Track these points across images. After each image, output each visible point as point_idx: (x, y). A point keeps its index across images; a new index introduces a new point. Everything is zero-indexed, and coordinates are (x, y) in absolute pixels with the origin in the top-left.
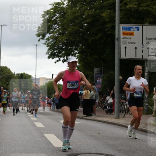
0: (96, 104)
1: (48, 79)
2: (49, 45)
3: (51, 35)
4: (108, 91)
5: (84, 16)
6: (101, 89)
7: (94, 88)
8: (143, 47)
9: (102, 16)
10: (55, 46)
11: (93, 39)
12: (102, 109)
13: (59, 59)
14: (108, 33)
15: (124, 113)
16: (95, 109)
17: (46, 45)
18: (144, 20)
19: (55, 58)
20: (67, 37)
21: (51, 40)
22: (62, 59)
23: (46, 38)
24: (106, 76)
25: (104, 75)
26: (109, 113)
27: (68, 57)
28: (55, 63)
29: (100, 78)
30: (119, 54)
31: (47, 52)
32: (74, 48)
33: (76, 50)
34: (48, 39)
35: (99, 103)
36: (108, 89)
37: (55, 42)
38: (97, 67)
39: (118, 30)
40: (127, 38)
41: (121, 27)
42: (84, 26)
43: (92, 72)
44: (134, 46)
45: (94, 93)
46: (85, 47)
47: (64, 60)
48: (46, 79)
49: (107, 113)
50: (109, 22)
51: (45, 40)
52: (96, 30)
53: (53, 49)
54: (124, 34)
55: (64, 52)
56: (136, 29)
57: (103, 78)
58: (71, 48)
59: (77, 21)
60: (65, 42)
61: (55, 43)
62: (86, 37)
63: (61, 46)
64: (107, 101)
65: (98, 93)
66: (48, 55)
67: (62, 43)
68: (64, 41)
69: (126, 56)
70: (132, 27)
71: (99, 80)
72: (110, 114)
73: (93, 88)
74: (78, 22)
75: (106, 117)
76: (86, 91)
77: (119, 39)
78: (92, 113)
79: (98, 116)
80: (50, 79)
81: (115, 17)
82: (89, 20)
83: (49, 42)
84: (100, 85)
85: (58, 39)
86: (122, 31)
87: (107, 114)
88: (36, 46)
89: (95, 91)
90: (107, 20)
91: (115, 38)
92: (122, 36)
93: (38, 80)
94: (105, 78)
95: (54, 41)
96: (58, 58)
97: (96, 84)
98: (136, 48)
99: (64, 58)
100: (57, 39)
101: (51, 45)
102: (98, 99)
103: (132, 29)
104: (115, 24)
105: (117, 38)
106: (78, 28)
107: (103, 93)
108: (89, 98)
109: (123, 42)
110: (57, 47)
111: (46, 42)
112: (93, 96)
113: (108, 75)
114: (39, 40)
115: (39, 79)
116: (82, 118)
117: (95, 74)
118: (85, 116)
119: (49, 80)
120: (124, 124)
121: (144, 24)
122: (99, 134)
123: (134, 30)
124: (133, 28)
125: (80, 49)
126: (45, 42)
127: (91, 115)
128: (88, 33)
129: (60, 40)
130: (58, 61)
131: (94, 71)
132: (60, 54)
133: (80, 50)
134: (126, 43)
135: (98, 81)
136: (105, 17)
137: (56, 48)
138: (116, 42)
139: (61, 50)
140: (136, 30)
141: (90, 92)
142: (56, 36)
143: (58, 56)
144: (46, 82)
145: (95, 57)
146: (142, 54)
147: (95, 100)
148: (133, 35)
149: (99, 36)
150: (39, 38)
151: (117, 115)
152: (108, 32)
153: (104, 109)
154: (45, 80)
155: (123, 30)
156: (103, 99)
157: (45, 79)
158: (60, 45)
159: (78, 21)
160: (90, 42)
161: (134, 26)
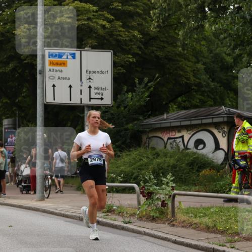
7: (3, 151)
8: (81, 85)
14: (26, 62)
16: (5, 186)
18: (83, 43)
29: (13, 135)
30: (43, 96)
35: (10, 176)
38: (7, 118)
39: (41, 57)
40: (56, 71)
44: (68, 83)
45: (2, 160)
54: (51, 63)
56: (70, 57)
69: (54, 100)
70: (64, 53)
71: (12, 138)
72: (27, 193)
77: (42, 72)
79: (9, 198)
86: (47, 59)
87: (22, 193)
89: (4, 157)
91: (36, 69)
92: (48, 67)
98: (70, 87)
102: (10, 169)
103: (65, 57)
105: (40, 71)
109: (49, 78)
112: (2, 165)
120: (51, 210)
121: (84, 48)
122: (11, 226)
123: (67, 58)
124: (66, 54)
131: (3, 124)
134: (54, 78)
135: (9, 140)
138: (39, 77)
140: (71, 58)
146: (81, 96)
147: (5, 171)
148: (66, 66)
151: (41, 195)
152: (25, 60)
153: (19, 186)
155: (49, 57)
161: (67, 51)
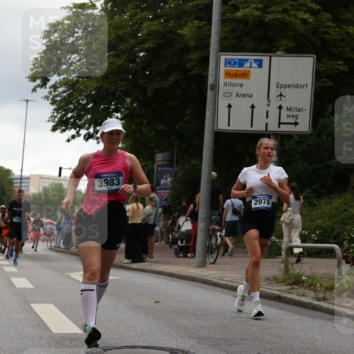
0: (155, 234)
1: (49, 179)
2: (57, 101)
3: (62, 77)
4: (184, 204)
5: (139, 35)
6: (169, 200)
7: (154, 197)
8: (268, 105)
9: (181, 35)
10: (71, 103)
11: (158, 86)
12: (168, 245)
13: (78, 132)
14: (193, 72)
15: (215, 255)
16: (152, 245)
17: (50, 101)
18: (275, 45)
19: (67, 131)
20: (97, 81)
21: (61, 90)
22: (83, 132)
23: (49, 84)
24: (182, 171)
25: (177, 169)
26: (181, 255)
27: (98, 128)
28: (68, 141)
29: (168, 176)
30: (214, 121)
31: (52, 116)
32: (113, 107)
33: (117, 113)
34: (55, 87)
35: (161, 232)
36: (184, 201)
37: (71, 93)
38: (162, 151)
39: (214, 65)
40: (234, 85)
41: (223, 58)
42: (139, 56)
43: (150, 162)
44: (250, 102)
45: (152, 211)
46: (138, 105)
47: (89, 134)
48: (46, 178)
49: (177, 254)
50: (196, 48)
51: (48, 90)
52: (165, 66)
53: (64, 111)
54: (228, 74)
55: (89, 116)
56: (254, 65)
57: (176, 176)
58: (106, 106)
59: (123, 47)
60: (93, 93)
61: (70, 95)
62: (141, 82)
63: (85, 102)
64: (180, 227)
65: (160, 210)
66: (51, 124)
67: (85, 96)
68: (91, 91)
69: (229, 125)
70: (247, 60)
71: (166, 179)
73: (151, 199)
74: (126, 48)
75: (176, 264)
76: (134, 204)
77: (215, 87)
78: (144, 256)
79: (157, 262)
80: (54, 179)
81: (210, 36)
82: (150, 44)
83: (57, 93)
84: (168, 191)
85: (78, 85)
86: (223, 69)
87: (178, 257)
88: (25, 102)
89: (154, 206)
90: (192, 44)
91: (207, 84)
92: (222, 80)
93: (27, 181)
94: (179, 175)
95: (69, 92)
96: (75, 129)
97: (158, 188)
98: (253, 107)
99: (88, 129)
100: (76, 88)
101: (61, 101)
102: (161, 223)
103: (247, 65)
104: (209, 52)
105: (212, 85)
106: (125, 61)
107: (173, 209)
108: (140, 222)
109: (224, 95)
110: (74, 104)
111: (50, 93)
112: (150, 217)
113: (186, 168)
114: (34, 90)
115: (28, 178)
116: (121, 267)
117: (158, 166)
118: (130, 261)
119: (50, 181)
120: (215, 280)
121: (275, 52)
122: (158, 302)
123: (251, 67)
124: (249, 61)
125: (127, 109)
126: (47, 94)
127: (142, 260)
128: (148, 73)
129: (82, 90)
130: (73, 137)
131: (156, 160)
132: (80, 121)
133: (127, 112)
134: (231, 95)
135: (162, 181)
136: (188, 36)
137: (72, 106)
138: (209, 93)
139: (83, 113)
140: (257, 66)
141: (144, 207)
142: (72, 79)
143: (75, 126)
144: (44, 185)
145: (160, 128)
146: (267, 121)
147: (154, 225)
148: (249, 78)
149: (172, 78)
150: (33, 85)
151: (201, 259)
152: (192, 70)
153: (173, 246)
154: (42, 180)
155: (226, 66)
156: (171, 224)
157: (43, 178)
158: (82, 100)
159: (126, 45)
160: (149, 94)
161: (252, 57)
